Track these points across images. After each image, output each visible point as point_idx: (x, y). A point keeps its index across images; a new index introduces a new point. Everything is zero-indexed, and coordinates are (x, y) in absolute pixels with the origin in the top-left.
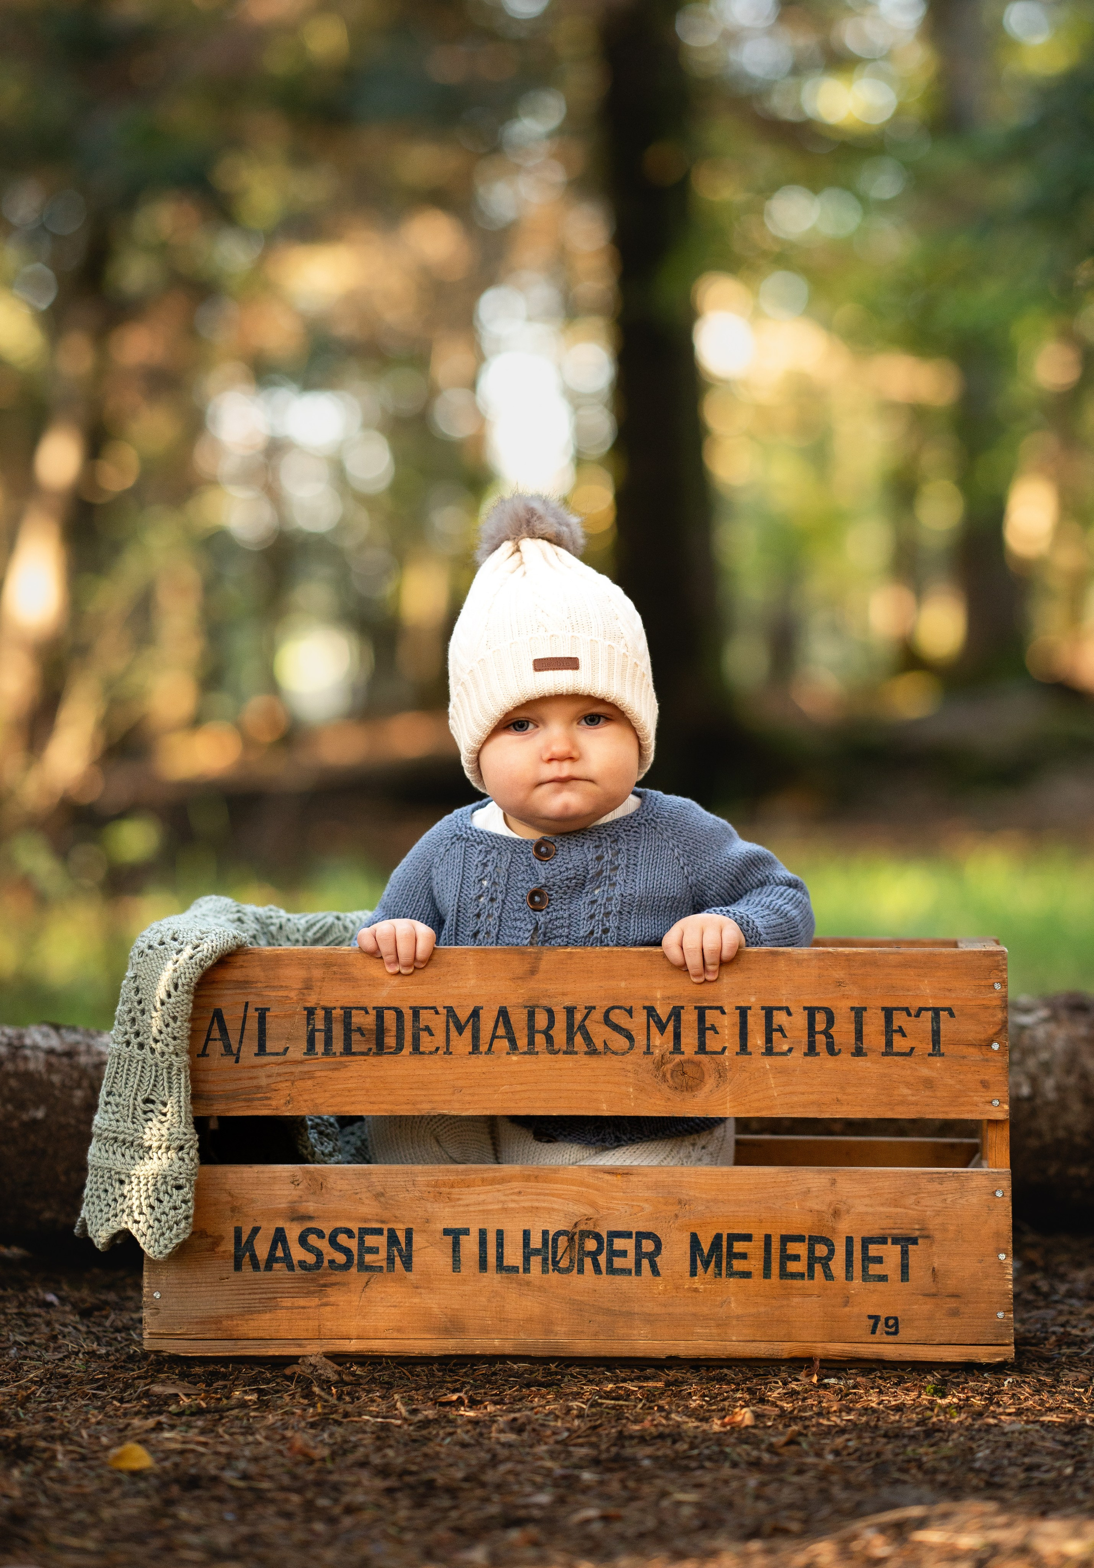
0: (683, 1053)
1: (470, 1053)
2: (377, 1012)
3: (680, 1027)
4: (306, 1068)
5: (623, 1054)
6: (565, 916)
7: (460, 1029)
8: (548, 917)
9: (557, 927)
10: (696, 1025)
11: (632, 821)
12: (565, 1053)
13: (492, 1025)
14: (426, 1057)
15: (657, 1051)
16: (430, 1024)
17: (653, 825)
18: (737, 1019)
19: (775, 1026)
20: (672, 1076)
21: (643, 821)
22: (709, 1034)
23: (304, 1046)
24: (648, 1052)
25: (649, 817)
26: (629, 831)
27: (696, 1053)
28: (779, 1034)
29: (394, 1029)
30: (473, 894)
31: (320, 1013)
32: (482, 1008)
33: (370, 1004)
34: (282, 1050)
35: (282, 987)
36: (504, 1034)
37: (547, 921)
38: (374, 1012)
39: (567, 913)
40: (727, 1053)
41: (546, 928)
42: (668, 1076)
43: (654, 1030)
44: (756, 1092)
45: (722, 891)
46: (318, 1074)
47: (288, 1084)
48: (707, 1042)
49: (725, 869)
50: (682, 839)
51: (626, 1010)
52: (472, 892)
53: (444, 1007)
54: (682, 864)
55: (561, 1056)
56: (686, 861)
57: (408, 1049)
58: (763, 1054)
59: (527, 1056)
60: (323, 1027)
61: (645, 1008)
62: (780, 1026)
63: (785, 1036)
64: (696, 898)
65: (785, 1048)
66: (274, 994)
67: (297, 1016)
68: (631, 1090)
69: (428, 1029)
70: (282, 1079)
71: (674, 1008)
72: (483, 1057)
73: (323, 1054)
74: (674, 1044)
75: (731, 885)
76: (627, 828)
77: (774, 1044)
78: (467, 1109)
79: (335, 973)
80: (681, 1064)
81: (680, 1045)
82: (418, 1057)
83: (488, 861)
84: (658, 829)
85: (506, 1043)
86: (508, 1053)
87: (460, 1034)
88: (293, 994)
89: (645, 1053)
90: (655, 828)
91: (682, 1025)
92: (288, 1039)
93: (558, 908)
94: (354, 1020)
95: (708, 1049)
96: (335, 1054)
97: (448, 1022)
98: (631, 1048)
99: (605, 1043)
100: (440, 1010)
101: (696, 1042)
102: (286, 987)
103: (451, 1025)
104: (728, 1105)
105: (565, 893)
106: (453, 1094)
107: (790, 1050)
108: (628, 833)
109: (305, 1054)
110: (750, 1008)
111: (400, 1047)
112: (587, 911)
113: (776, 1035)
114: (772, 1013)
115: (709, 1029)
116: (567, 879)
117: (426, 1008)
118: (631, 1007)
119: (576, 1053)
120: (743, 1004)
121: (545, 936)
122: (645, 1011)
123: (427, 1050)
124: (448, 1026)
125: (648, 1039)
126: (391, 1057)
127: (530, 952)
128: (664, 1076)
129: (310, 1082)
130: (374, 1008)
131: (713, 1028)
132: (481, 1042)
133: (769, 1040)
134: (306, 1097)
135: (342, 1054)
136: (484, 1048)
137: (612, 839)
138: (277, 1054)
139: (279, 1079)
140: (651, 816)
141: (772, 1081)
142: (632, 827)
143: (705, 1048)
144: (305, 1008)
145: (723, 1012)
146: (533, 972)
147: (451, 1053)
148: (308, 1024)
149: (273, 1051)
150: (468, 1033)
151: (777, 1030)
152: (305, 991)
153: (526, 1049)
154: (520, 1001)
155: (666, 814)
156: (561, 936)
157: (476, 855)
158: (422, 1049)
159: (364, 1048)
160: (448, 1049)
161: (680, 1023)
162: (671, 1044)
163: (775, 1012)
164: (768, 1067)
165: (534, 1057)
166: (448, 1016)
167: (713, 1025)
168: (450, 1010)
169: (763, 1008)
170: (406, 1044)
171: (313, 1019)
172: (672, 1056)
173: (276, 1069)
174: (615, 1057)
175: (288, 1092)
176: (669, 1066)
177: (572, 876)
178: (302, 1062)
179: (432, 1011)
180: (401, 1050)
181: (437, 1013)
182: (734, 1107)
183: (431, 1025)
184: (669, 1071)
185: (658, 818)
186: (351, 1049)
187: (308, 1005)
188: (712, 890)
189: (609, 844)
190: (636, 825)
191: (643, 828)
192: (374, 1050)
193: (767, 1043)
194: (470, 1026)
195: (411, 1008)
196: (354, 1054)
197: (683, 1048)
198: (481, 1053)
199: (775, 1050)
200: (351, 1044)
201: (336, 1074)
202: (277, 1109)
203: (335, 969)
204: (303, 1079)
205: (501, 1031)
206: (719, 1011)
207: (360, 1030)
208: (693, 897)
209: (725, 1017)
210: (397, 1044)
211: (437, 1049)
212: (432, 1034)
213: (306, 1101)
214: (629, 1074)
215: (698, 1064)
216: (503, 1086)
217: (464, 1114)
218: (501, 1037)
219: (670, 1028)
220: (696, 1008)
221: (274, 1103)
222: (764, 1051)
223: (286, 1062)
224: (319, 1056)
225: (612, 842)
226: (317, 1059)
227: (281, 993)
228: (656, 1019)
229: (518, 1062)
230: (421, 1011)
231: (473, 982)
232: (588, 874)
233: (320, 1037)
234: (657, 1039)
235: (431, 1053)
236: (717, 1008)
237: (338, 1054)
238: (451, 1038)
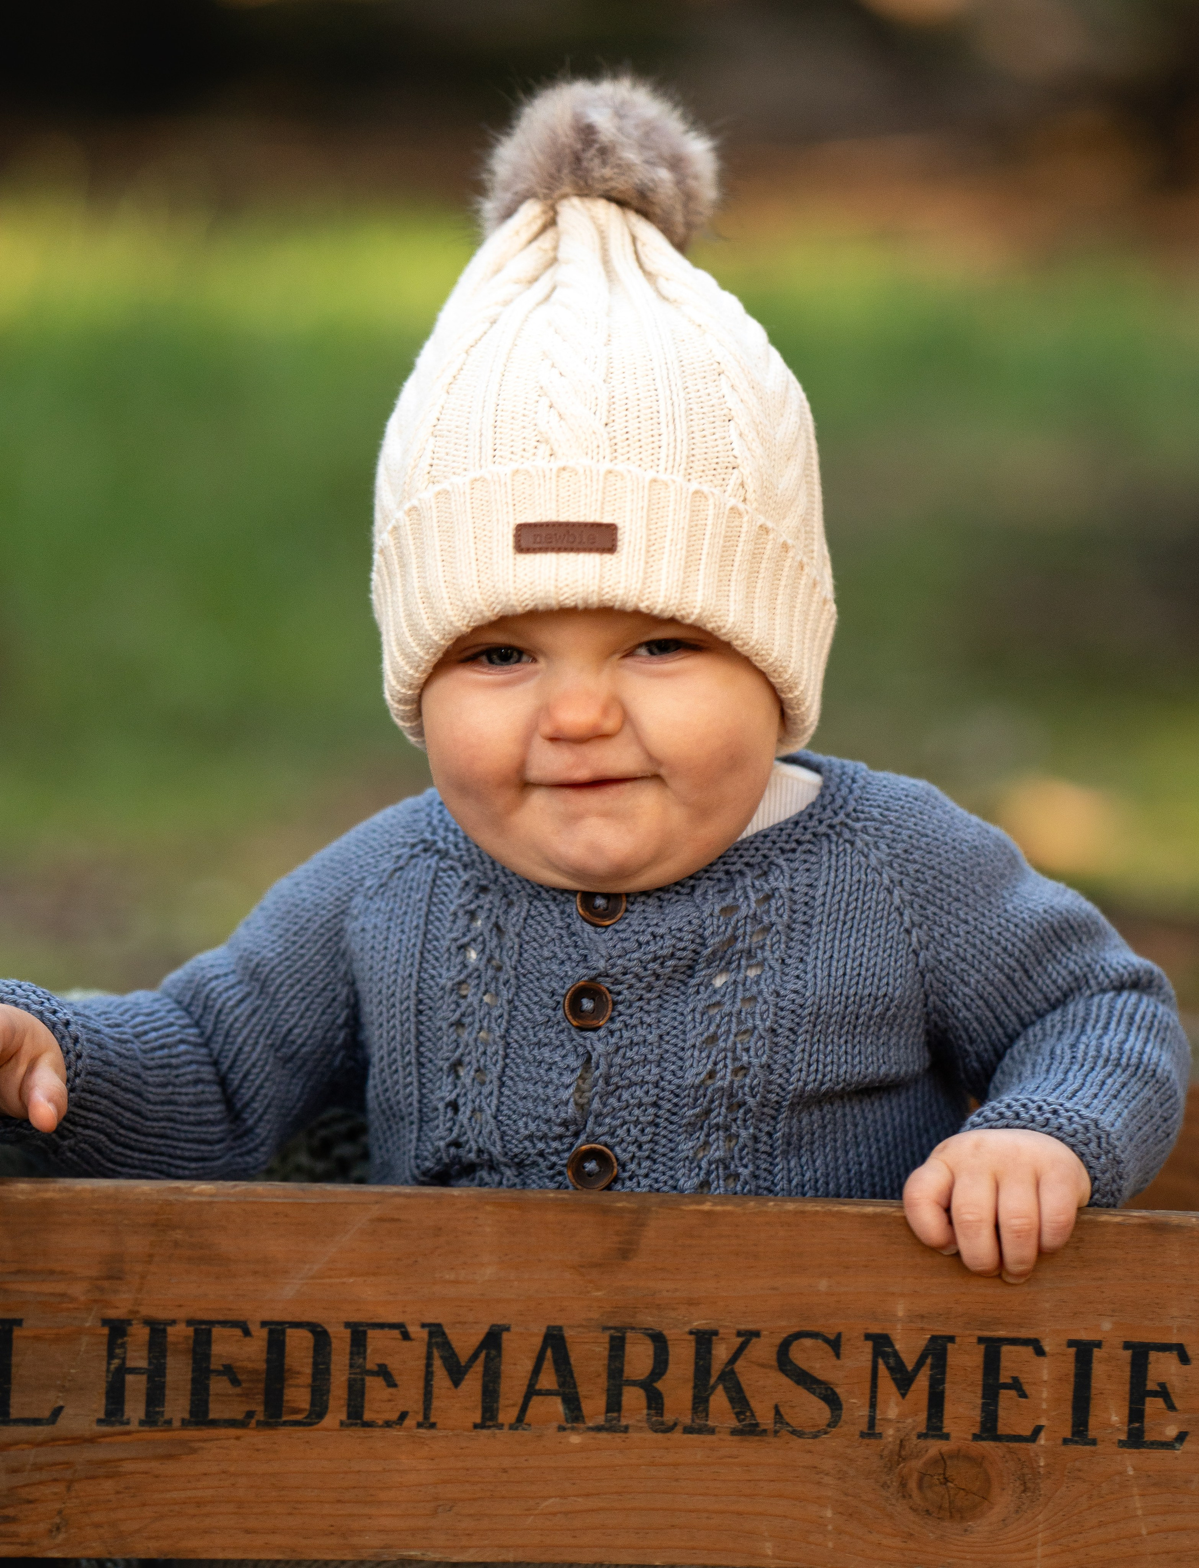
0: (946, 1437)
1: (476, 1426)
2: (271, 1332)
3: (942, 1381)
4: (99, 1453)
5: (815, 1436)
6: (651, 1038)
7: (457, 1374)
8: (613, 1040)
9: (634, 1063)
10: (978, 1377)
11: (799, 830)
12: (688, 1430)
13: (528, 1365)
14: (377, 1432)
15: (891, 1432)
16: (388, 1361)
17: (847, 835)
18: (1069, 1366)
19: (1151, 1386)
20: (920, 1487)
21: (822, 829)
22: (1006, 1397)
23: (98, 1405)
24: (871, 1432)
25: (836, 821)
26: (794, 851)
27: (976, 1437)
28: (1160, 1403)
29: (308, 1370)
30: (447, 977)
31: (140, 1334)
32: (508, 1329)
33: (255, 1315)
34: (46, 1414)
35: (52, 1272)
36: (555, 1387)
37: (611, 1049)
38: (264, 1333)
39: (655, 1032)
40: (1042, 1440)
41: (611, 1066)
42: (913, 1484)
43: (886, 1383)
44: (1101, 1524)
45: (990, 989)
46: (128, 1467)
47: (60, 1488)
48: (1001, 1413)
49: (998, 943)
50: (911, 868)
51: (827, 1341)
52: (444, 972)
53: (423, 1326)
54: (907, 924)
55: (677, 1436)
56: (916, 918)
57: (336, 1415)
58: (1122, 1444)
59: (603, 1435)
60: (143, 1364)
61: (868, 1337)
62: (1163, 1385)
63: (1171, 1407)
64: (932, 998)
65: (1171, 1432)
66: (33, 1288)
67: (85, 1339)
68: (829, 1513)
69: (384, 1372)
70: (44, 1475)
71: (934, 1339)
72: (503, 1434)
73: (142, 1423)
74: (930, 1418)
75: (1009, 978)
76: (787, 847)
77: (1148, 1423)
78: (464, 1548)
79: (176, 1244)
80: (942, 1459)
81: (941, 1419)
82: (361, 1432)
83: (480, 907)
84: (859, 844)
85: (557, 1406)
86: (561, 1429)
87: (456, 1383)
88: (78, 1290)
89: (863, 1435)
90: (852, 843)
91: (949, 1377)
92: (63, 1388)
93: (634, 1021)
94: (217, 1349)
95: (1003, 1428)
96: (169, 1422)
97: (429, 1357)
98: (834, 1422)
99: (777, 1412)
100: (413, 1330)
101: (976, 1415)
102: (62, 1273)
103: (437, 1363)
104: (1040, 1551)
105: (650, 988)
106: (434, 1513)
107: (1181, 1437)
108: (790, 855)
109: (100, 1421)
110: (1099, 1344)
111: (318, 1410)
112: (700, 1029)
113: (1153, 1406)
114: (1146, 1357)
115: (1006, 1386)
116: (654, 960)
117: (381, 1326)
118: (839, 1335)
119: (712, 1431)
120: (1084, 1336)
121: (607, 1084)
122: (870, 1344)
123: (380, 1418)
124: (429, 1365)
125: (873, 1405)
126: (301, 1433)
127: (622, 1210)
128: (903, 1485)
129: (108, 1485)
130: (264, 1324)
131: (1016, 1385)
132: (502, 1402)
133: (1136, 1414)
134: (97, 1517)
135: (185, 1423)
136: (507, 1415)
137: (758, 872)
138: (36, 1422)
139: (37, 1476)
140: (842, 816)
141: (1138, 1502)
142: (799, 842)
143: (994, 1428)
144: (106, 1322)
145: (1040, 1352)
146: (626, 1252)
147: (433, 1426)
148: (111, 1356)
149: (26, 1414)
150: (473, 1383)
151: (1155, 1394)
152: (106, 1284)
153: (601, 1420)
154: (595, 1315)
155: (876, 812)
156: (643, 1083)
157: (456, 891)
158: (367, 1416)
159: (237, 1411)
160: (426, 1416)
161: (943, 1373)
162: (923, 1416)
163: (1153, 1355)
164: (1131, 1472)
165: (618, 1437)
166: (430, 1345)
167: (1015, 1379)
168: (436, 1331)
169: (1127, 1346)
170: (332, 1403)
171: (123, 1345)
172: (922, 1443)
173: (32, 1455)
174: (797, 1442)
175: (58, 1506)
176: (917, 1464)
177: (665, 952)
178: (92, 1440)
179: (396, 1333)
180: (321, 1415)
181: (406, 1336)
182: (1052, 1555)
183: (393, 1364)
184: (915, 1476)
185: (858, 820)
186: (206, 1412)
187: (112, 1314)
188: (967, 984)
189: (748, 881)
190: (808, 837)
191: (825, 843)
192: (260, 1416)
193: (1131, 1421)
194: (478, 1367)
195: (348, 1325)
196: (214, 1423)
197: (948, 1426)
198: (500, 1426)
199: (1148, 1437)
200: (206, 1402)
201: (170, 1468)
202: (29, 1544)
203: (178, 1235)
204: (93, 1477)
205: (548, 1380)
206: (1029, 1350)
207: (230, 1372)
208: (927, 996)
209: (1045, 1362)
210: (313, 1404)
211: (403, 1416)
212: (391, 1383)
213: (98, 1526)
214: (827, 1480)
215: (978, 1461)
216: (546, 1498)
217: (455, 1559)
218: (549, 1393)
219: (922, 1382)
220: (981, 1340)
221: (23, 1529)
222: (1123, 1437)
223: (54, 1440)
224: (134, 1426)
225: (758, 877)
226: (128, 1433)
227: (47, 1288)
228: (892, 1361)
229: (582, 1448)
230: (371, 1333)
231: (489, 1272)
232: (704, 945)
233: (136, 1385)
234: (892, 1404)
235: (388, 1424)
236: (1026, 1342)
237: (177, 1424)
238: (436, 1391)
